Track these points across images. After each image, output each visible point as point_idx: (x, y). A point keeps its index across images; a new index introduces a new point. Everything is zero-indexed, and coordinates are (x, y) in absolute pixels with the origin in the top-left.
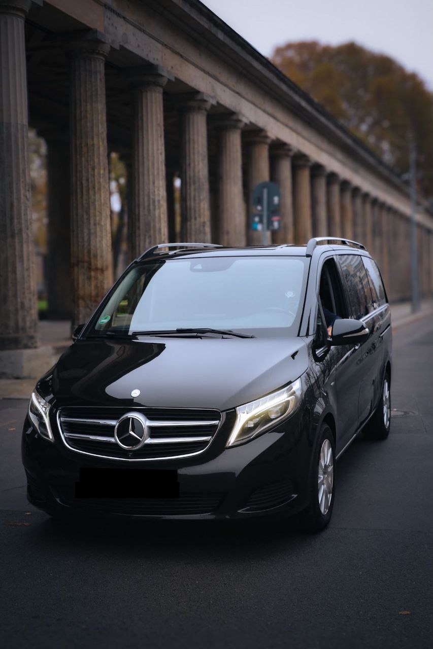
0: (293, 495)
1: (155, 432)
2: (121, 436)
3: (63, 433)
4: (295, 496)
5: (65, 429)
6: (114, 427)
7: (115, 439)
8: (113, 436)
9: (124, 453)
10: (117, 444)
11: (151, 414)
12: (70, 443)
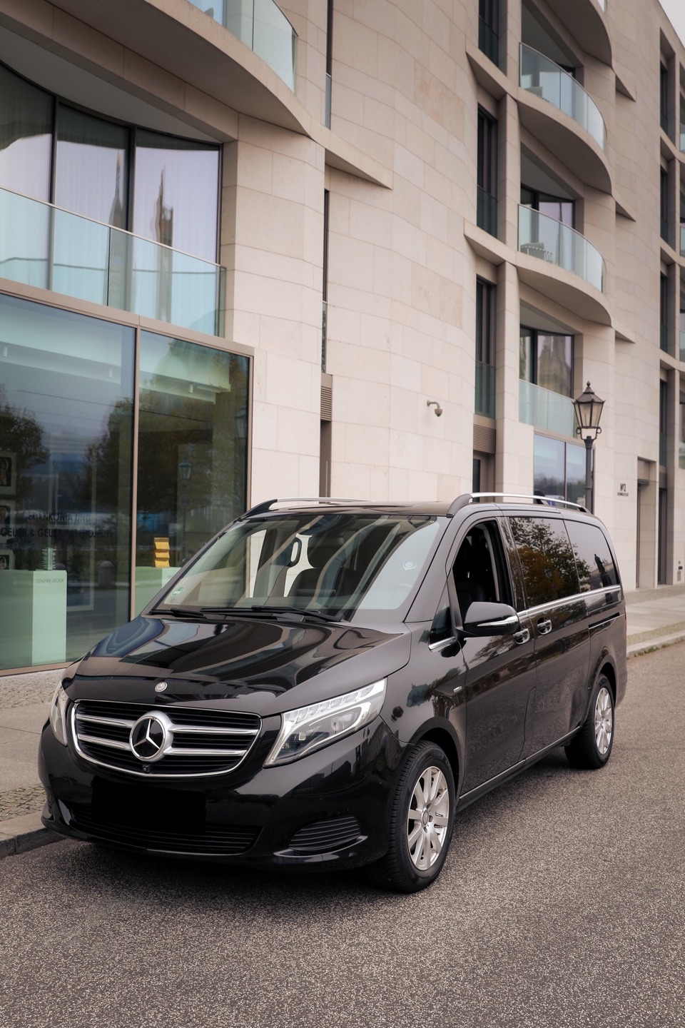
0: (360, 837)
1: (179, 740)
2: (137, 742)
3: (76, 733)
4: (363, 838)
5: (80, 729)
6: (129, 730)
7: (130, 747)
8: (127, 741)
9: (138, 765)
10: (131, 753)
11: (176, 716)
12: (83, 747)
